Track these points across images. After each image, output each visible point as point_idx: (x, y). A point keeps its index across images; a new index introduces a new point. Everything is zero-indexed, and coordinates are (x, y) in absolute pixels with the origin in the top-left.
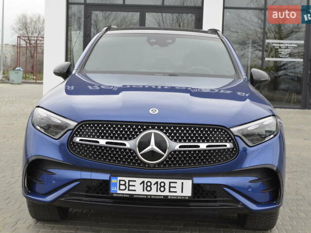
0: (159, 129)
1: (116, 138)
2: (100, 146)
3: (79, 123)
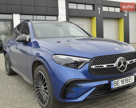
1: (109, 63)
2: (104, 68)
3: (92, 59)
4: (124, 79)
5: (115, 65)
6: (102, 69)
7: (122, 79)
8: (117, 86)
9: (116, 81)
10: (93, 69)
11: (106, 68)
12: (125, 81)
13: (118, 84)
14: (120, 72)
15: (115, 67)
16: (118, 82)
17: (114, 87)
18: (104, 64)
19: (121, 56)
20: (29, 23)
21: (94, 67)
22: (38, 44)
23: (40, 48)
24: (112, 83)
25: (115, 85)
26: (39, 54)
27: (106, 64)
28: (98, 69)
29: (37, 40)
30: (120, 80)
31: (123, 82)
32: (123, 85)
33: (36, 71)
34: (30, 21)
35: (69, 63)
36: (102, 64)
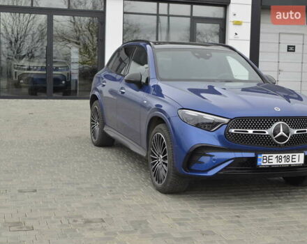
0: (284, 121)
1: (258, 129)
2: (249, 135)
3: (231, 120)
4: (283, 155)
5: (268, 132)
6: (245, 135)
7: (279, 155)
8: (267, 164)
9: (267, 155)
10: (232, 133)
11: (252, 135)
12: (283, 159)
13: (270, 161)
14: (277, 144)
15: (268, 135)
16: (270, 158)
17: (263, 164)
18: (249, 129)
19: (281, 120)
20: (148, 46)
21: (233, 131)
22: (161, 91)
23: (163, 97)
24: (259, 157)
25: (265, 161)
26: (161, 106)
27: (252, 129)
28: (239, 134)
29: (160, 84)
30: (275, 155)
31: (279, 159)
32: (279, 164)
33: (154, 132)
34: (150, 45)
35: (199, 122)
36: (246, 128)
